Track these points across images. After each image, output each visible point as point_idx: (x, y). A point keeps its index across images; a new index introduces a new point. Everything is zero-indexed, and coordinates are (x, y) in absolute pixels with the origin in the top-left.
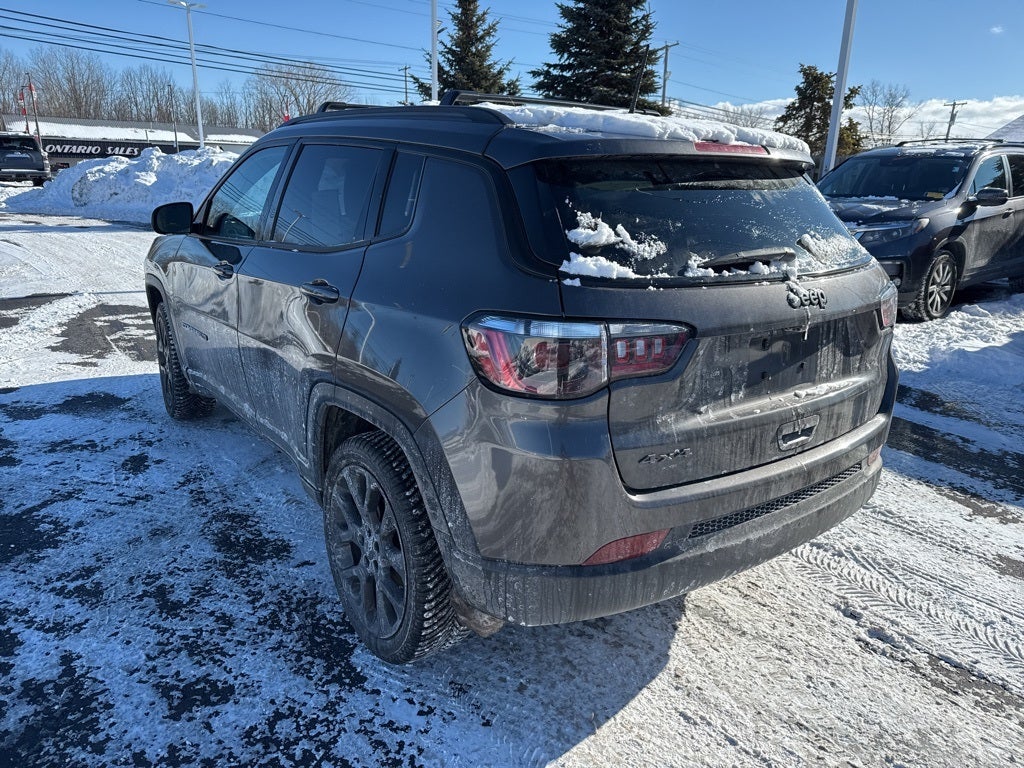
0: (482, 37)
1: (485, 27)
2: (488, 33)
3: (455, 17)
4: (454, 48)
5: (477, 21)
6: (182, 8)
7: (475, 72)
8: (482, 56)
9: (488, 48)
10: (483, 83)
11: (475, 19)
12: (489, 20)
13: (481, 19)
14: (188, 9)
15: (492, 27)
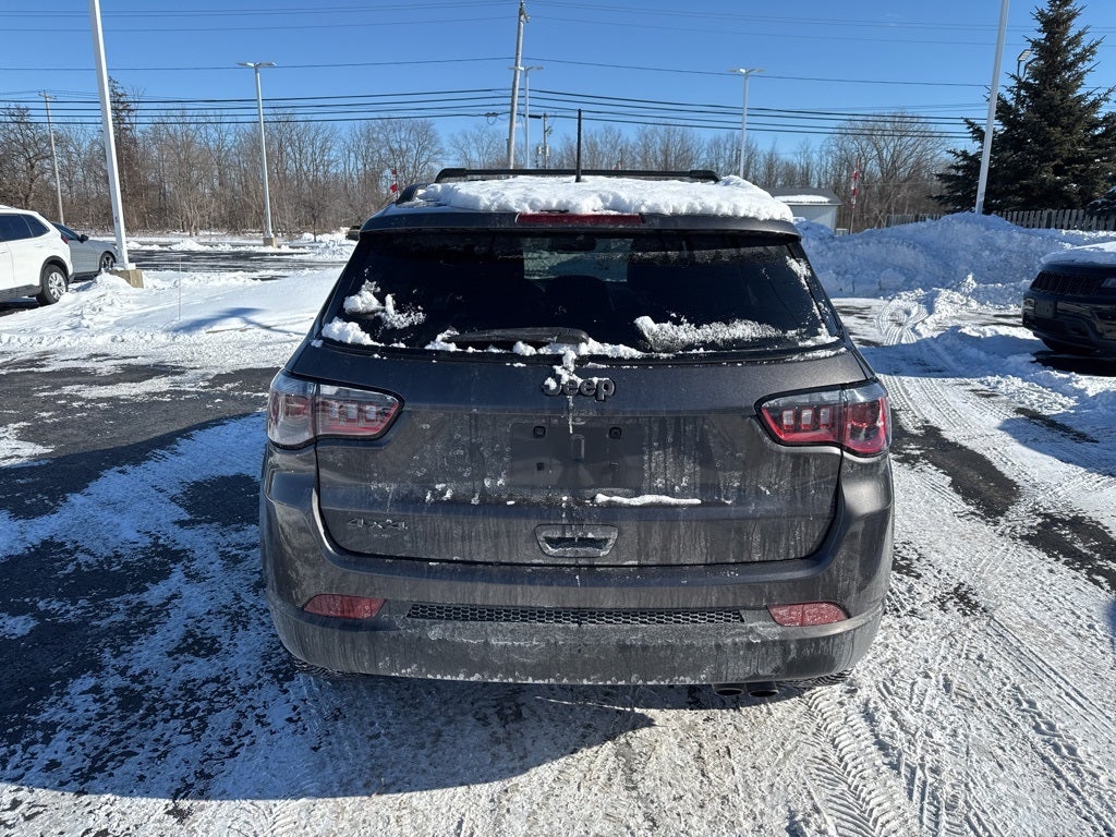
0: (1074, 64)
1: (1078, 50)
2: (1082, 58)
3: (1035, 44)
4: (1031, 81)
5: (1068, 44)
6: (741, 75)
7: (1052, 108)
8: (1067, 88)
9: (1080, 76)
10: (1065, 120)
11: (1064, 43)
12: (1086, 41)
13: (1075, 41)
14: (746, 76)
15: (1091, 50)
